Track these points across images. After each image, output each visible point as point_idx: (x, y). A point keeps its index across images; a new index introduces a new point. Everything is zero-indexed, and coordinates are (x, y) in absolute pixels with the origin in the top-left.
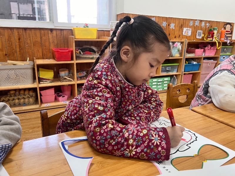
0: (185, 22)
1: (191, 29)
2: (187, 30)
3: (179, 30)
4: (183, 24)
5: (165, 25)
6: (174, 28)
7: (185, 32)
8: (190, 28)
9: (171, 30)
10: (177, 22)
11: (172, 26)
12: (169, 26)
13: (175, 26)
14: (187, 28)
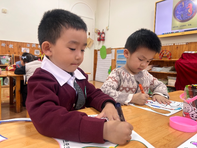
0: (22, 44)
1: (29, 49)
2: (25, 49)
3: (18, 49)
4: (20, 45)
5: (5, 45)
6: (13, 48)
7: (24, 50)
8: (27, 48)
9: (10, 49)
10: (15, 44)
11: (11, 46)
12: (8, 46)
13: (14, 46)
14: (25, 48)
